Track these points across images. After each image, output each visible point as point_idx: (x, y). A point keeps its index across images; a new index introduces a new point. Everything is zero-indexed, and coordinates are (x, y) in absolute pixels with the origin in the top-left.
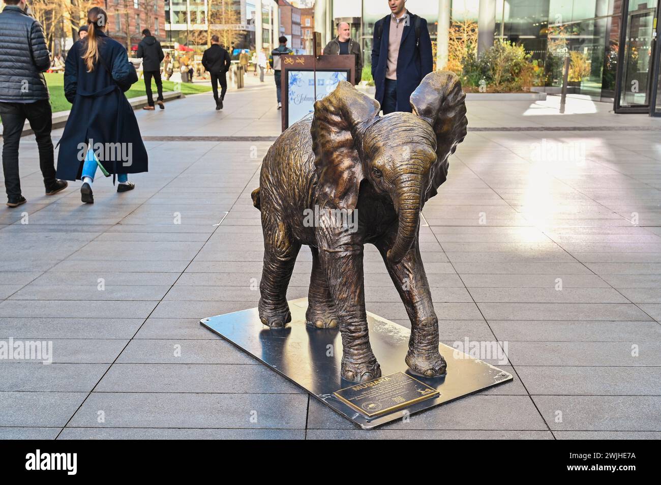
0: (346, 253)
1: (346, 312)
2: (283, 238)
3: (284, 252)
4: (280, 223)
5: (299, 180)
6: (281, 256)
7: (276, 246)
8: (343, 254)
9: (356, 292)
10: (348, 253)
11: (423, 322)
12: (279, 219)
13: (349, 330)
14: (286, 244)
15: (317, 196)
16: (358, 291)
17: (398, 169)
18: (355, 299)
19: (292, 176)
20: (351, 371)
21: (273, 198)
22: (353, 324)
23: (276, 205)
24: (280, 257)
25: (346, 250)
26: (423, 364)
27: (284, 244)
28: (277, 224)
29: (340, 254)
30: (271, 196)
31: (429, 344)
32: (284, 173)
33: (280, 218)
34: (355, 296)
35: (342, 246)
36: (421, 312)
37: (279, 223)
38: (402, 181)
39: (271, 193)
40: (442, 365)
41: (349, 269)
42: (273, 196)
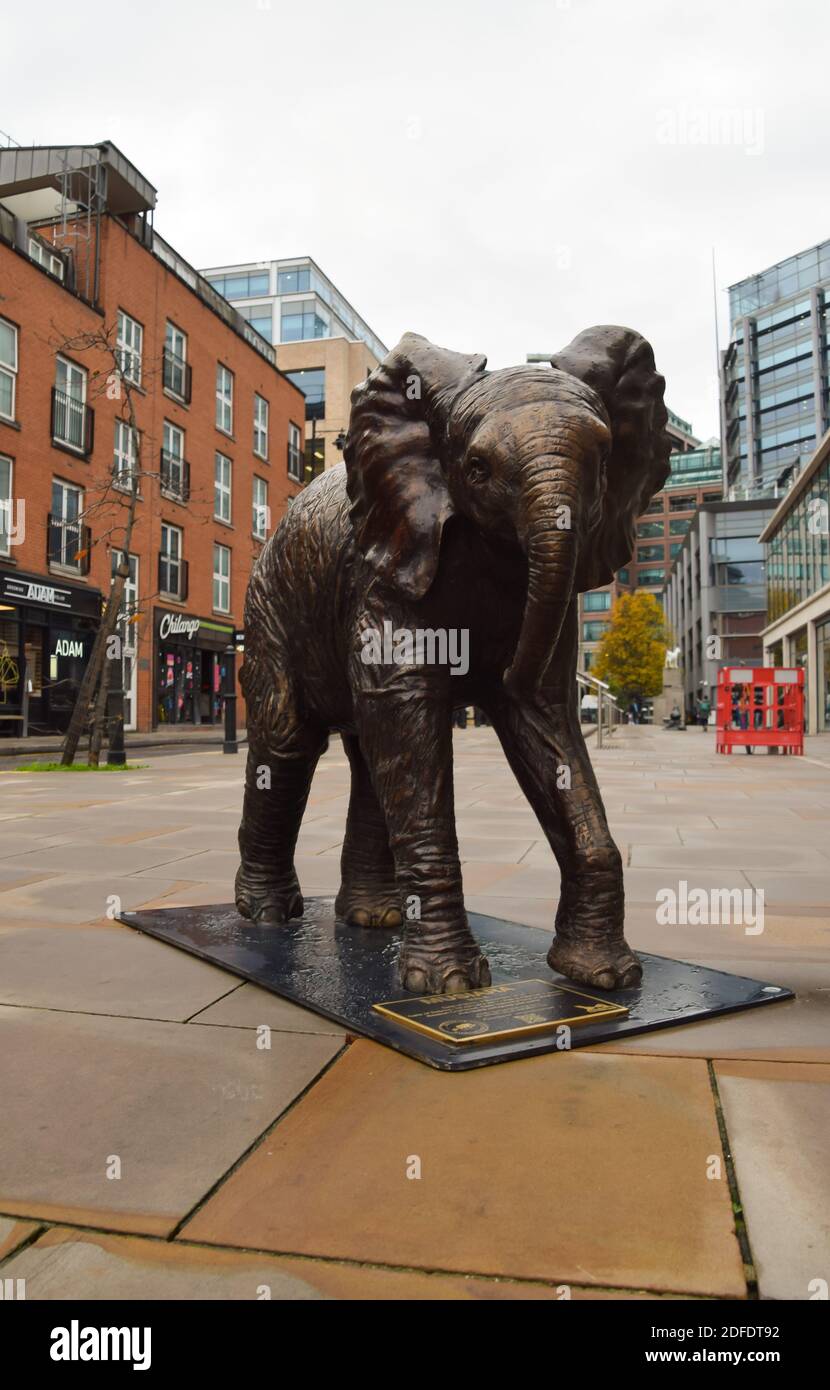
0: (413, 693)
1: (411, 833)
2: (285, 707)
3: (287, 737)
4: (280, 675)
5: (317, 561)
6: (279, 747)
7: (270, 724)
8: (406, 697)
9: (433, 784)
10: (418, 694)
11: (589, 860)
12: (277, 665)
13: (417, 871)
14: (291, 721)
15: (353, 584)
16: (438, 783)
17: (526, 446)
18: (431, 799)
19: (304, 556)
20: (419, 969)
21: (267, 624)
22: (424, 858)
23: (272, 637)
24: (279, 751)
25: (413, 687)
26: (589, 960)
27: (286, 718)
28: (274, 676)
29: (399, 695)
30: (264, 619)
31: (602, 913)
32: (289, 555)
33: (280, 664)
34: (431, 795)
35: (406, 678)
36: (583, 837)
37: (278, 675)
38: (535, 469)
39: (264, 614)
40: (632, 964)
41: (419, 730)
42: (267, 618)
